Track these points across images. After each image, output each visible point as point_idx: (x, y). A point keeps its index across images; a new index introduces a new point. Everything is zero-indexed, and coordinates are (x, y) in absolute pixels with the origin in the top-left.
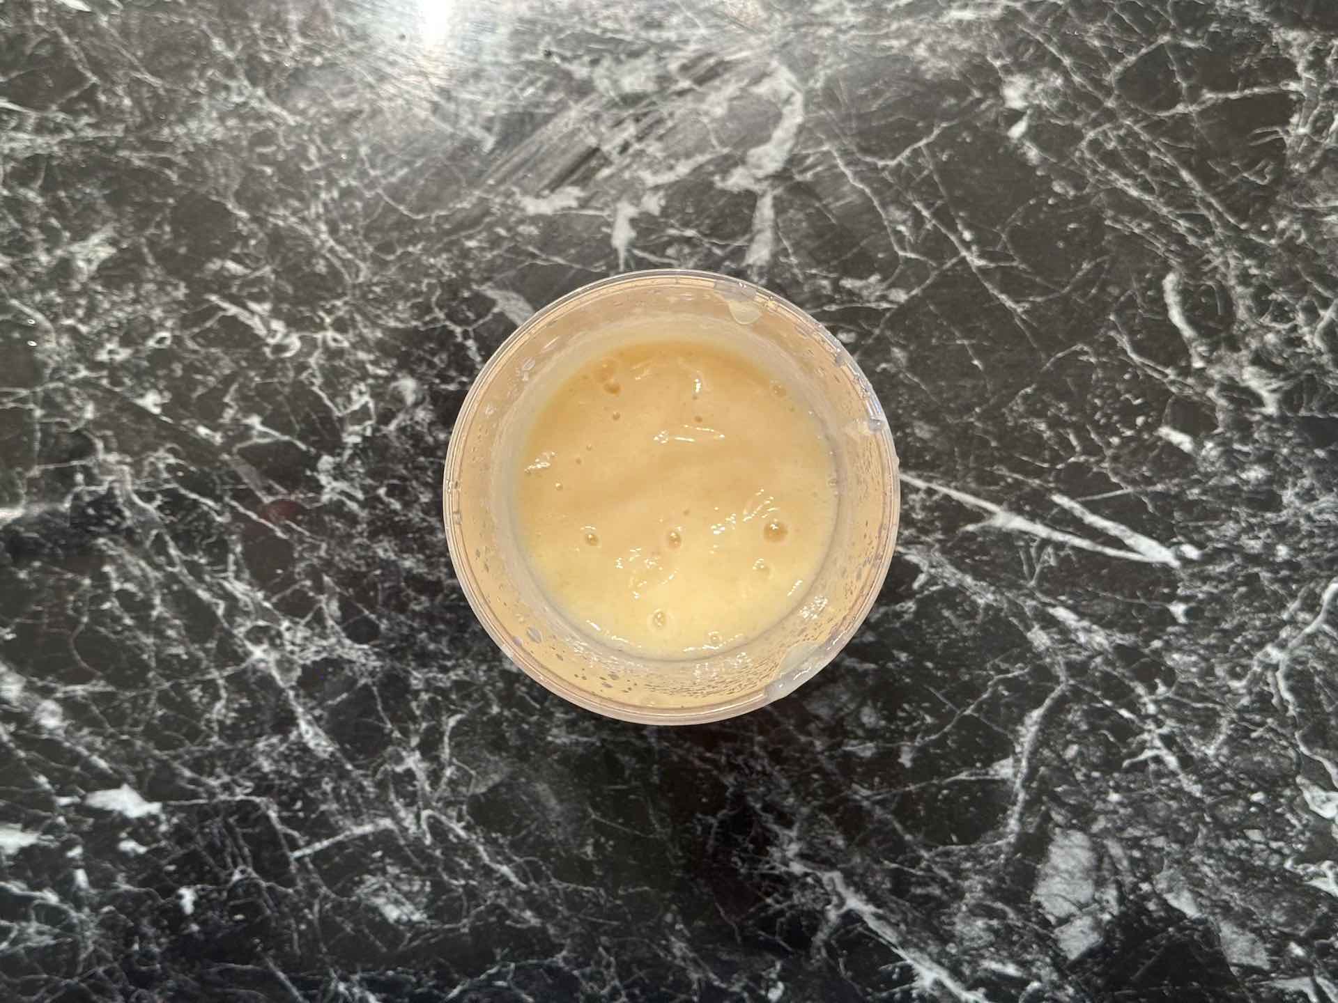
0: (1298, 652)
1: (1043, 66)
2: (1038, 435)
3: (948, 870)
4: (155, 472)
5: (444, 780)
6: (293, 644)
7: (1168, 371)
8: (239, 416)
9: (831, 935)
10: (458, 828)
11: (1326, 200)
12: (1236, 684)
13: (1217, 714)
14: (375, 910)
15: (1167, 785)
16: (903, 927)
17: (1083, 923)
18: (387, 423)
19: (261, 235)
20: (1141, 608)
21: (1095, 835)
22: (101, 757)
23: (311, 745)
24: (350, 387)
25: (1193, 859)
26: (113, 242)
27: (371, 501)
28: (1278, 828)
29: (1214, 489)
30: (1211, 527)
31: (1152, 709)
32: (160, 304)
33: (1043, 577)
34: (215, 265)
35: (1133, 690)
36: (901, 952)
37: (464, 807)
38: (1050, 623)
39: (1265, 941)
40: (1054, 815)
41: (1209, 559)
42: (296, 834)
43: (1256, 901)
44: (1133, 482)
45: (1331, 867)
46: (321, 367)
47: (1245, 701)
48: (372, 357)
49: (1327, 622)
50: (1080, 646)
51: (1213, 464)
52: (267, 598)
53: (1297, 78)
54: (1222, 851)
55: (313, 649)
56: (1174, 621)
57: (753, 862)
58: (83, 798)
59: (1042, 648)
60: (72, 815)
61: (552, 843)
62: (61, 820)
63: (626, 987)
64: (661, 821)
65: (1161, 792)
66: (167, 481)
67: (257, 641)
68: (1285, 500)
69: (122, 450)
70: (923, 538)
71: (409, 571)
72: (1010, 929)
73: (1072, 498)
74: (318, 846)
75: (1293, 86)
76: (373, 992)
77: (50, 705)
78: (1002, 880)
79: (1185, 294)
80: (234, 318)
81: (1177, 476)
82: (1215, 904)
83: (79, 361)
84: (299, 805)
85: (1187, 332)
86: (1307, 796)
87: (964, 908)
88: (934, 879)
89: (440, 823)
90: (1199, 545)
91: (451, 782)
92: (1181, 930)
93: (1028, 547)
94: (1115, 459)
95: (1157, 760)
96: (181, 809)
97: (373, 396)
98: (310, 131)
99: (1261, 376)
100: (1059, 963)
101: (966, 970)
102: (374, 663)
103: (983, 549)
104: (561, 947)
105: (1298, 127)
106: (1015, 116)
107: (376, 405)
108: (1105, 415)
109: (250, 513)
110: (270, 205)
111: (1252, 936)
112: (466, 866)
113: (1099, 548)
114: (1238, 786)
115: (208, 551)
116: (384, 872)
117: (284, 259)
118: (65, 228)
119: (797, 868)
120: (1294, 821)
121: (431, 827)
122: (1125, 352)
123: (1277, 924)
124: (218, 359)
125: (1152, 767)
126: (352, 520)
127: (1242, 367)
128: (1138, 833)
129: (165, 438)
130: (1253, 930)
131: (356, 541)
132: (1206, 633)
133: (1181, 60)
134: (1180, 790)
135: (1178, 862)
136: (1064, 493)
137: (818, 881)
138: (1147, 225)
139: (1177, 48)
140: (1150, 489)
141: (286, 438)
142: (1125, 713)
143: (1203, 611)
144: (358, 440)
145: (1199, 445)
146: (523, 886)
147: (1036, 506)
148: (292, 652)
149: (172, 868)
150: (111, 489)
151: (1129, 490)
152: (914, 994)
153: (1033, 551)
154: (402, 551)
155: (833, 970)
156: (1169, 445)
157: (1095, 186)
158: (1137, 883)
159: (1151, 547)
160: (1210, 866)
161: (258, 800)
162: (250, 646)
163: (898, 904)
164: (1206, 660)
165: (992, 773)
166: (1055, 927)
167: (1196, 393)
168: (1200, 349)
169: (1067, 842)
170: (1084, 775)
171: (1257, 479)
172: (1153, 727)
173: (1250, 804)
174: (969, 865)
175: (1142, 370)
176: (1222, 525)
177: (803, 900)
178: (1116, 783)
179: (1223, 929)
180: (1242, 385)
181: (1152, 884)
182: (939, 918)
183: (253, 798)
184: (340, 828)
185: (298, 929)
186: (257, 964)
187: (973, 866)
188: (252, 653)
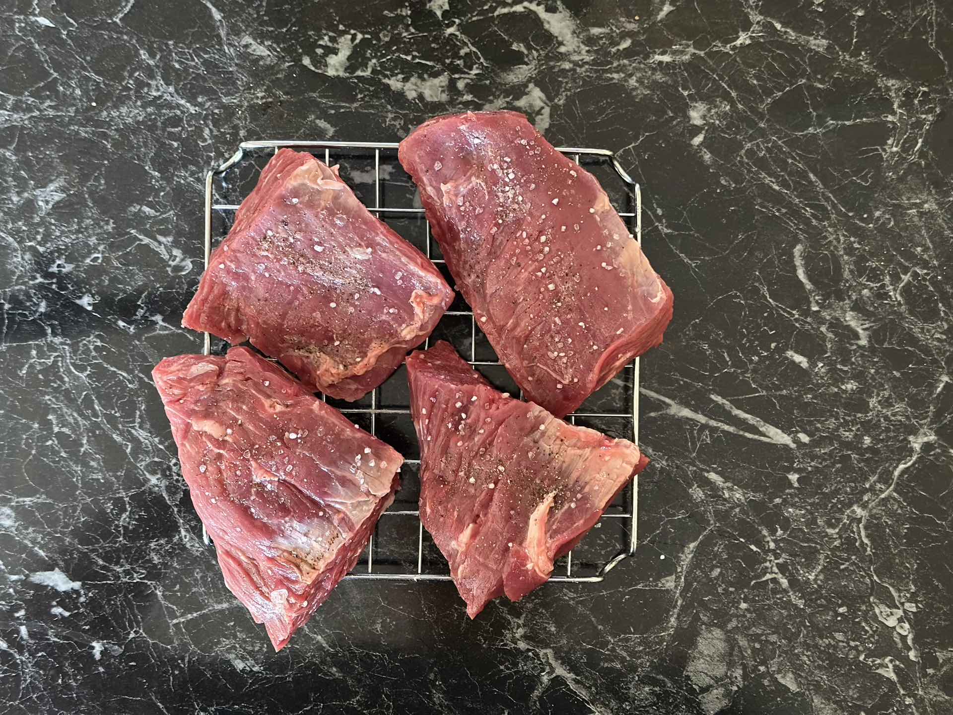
0: (874, 511)
1: (718, 97)
2: (703, 352)
3: (627, 651)
4: (87, 351)
6: (178, 475)
7: (794, 312)
8: (147, 314)
9: (543, 693)
11: (909, 199)
12: (830, 531)
13: (818, 551)
14: (228, 662)
15: (779, 599)
16: (593, 689)
17: (718, 692)
19: (168, 189)
20: (768, 475)
21: (730, 631)
22: (40, 548)
23: (188, 546)
25: (796, 651)
26: (63, 190)
28: (856, 633)
29: (823, 395)
30: (818, 421)
32: (94, 235)
33: (701, 451)
34: (135, 208)
35: (760, 532)
36: (591, 707)
38: (705, 483)
39: (843, 709)
40: (701, 616)
41: (815, 443)
42: (174, 607)
43: (839, 682)
44: (767, 388)
45: (891, 661)
47: (837, 543)
49: (895, 490)
50: (725, 500)
51: (822, 378)
52: (161, 443)
53: (894, 113)
54: (816, 646)
56: (790, 485)
57: (491, 639)
58: (27, 576)
59: (699, 500)
60: (19, 588)
61: (353, 621)
62: (11, 590)
64: (430, 609)
65: (776, 603)
66: (94, 358)
67: (154, 473)
68: (871, 406)
69: (64, 335)
72: (667, 694)
73: (723, 397)
74: (190, 616)
75: (890, 118)
77: (7, 510)
78: (662, 660)
79: (808, 259)
80: (147, 246)
81: (797, 385)
82: (810, 683)
83: (36, 271)
84: (178, 586)
85: (809, 286)
86: (877, 611)
87: (637, 678)
88: (617, 657)
90: (809, 434)
92: (785, 699)
93: (692, 430)
94: (755, 371)
95: (774, 581)
96: (95, 586)
98: (205, 118)
99: (858, 319)
103: (661, 430)
104: (357, 693)
105: (892, 147)
106: (696, 130)
108: (748, 341)
109: (152, 383)
110: (175, 169)
111: (834, 706)
113: (741, 433)
114: (830, 602)
115: (122, 408)
116: (235, 637)
117: (184, 206)
118: (32, 178)
119: (522, 645)
120: (867, 628)
122: (766, 297)
123: (853, 698)
124: (133, 275)
125: (771, 586)
127: (845, 312)
128: (759, 631)
129: (94, 328)
130: (835, 702)
132: (812, 495)
133: (813, 97)
134: (789, 602)
135: (786, 652)
136: (718, 394)
137: (537, 655)
138: (784, 211)
139: (810, 88)
140: (778, 393)
141: (180, 331)
142: (753, 547)
143: (811, 479)
145: (813, 364)
146: (331, 650)
147: (700, 403)
148: (177, 481)
149: (87, 628)
150: (55, 362)
151: (764, 393)
153: (695, 432)
156: (793, 362)
157: (749, 181)
158: (757, 666)
159: (777, 433)
160: (808, 656)
161: (149, 583)
162: (148, 476)
163: (591, 673)
164: (812, 514)
165: (660, 585)
166: (699, 694)
167: (813, 328)
168: (817, 298)
169: (710, 635)
170: (723, 590)
171: (852, 390)
172: (773, 558)
173: (837, 614)
174: (641, 648)
175: (777, 310)
176: (826, 420)
177: (525, 668)
178: (745, 596)
179: (815, 701)
180: (845, 324)
181: (767, 667)
182: (619, 684)
183: (146, 581)
184: (206, 605)
185: (173, 673)
186: (144, 697)
187: (645, 649)
188: (149, 480)
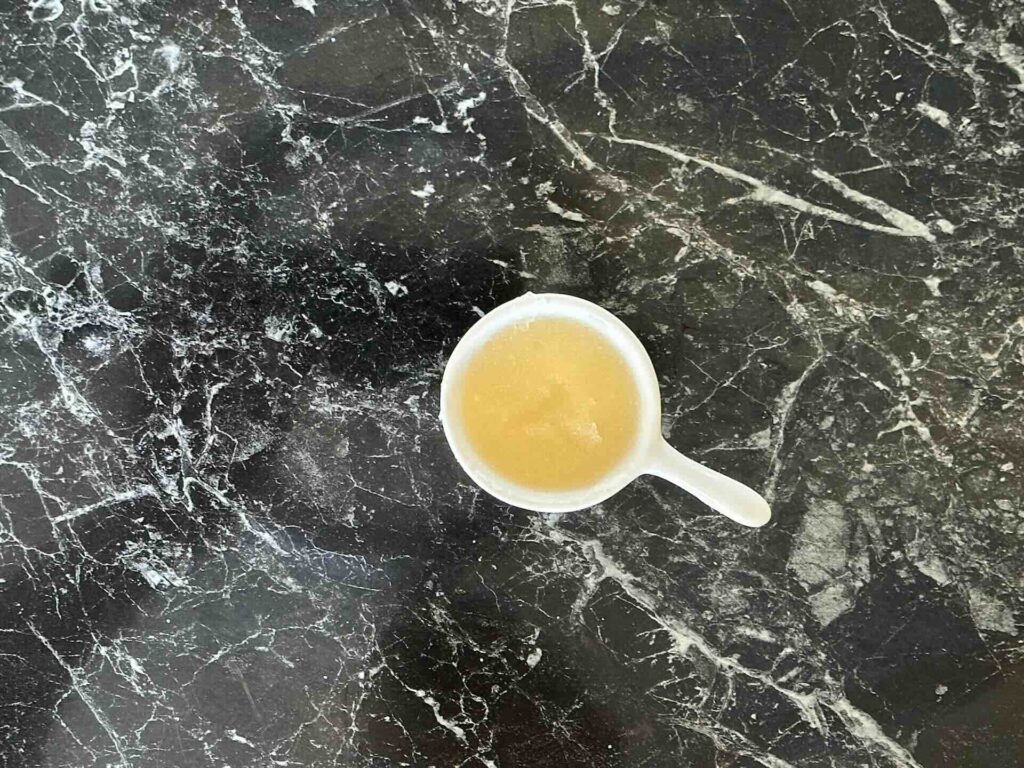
2: (800, 110)
3: (705, 539)
5: (207, 447)
6: (55, 310)
7: (927, 47)
9: (589, 602)
10: (220, 495)
12: (987, 357)
13: (968, 385)
14: (137, 575)
15: (919, 455)
16: (659, 594)
17: (835, 590)
18: (150, 91)
20: (897, 282)
21: (850, 504)
23: (73, 411)
24: (113, 52)
25: (944, 528)
27: (135, 168)
29: (970, 164)
30: (965, 201)
31: (906, 381)
33: (802, 250)
35: (888, 363)
36: (658, 620)
37: (226, 475)
38: (808, 296)
39: (1011, 607)
40: (809, 485)
41: (962, 234)
42: (58, 500)
43: (1005, 569)
44: (892, 158)
46: (84, 32)
47: (996, 373)
48: (135, 23)
50: (838, 318)
51: (969, 139)
52: (28, 264)
54: (971, 520)
55: (76, 315)
56: (929, 295)
57: (513, 531)
59: (801, 320)
61: (314, 511)
63: (386, 653)
64: (423, 490)
65: (913, 462)
67: (21, 307)
70: (685, 212)
71: (172, 239)
72: (764, 596)
73: (831, 173)
74: (80, 512)
76: (135, 658)
78: (757, 548)
81: (934, 151)
82: (964, 572)
84: (61, 470)
85: (947, 9)
87: (720, 576)
88: (691, 548)
89: (204, 490)
90: (954, 220)
91: (213, 449)
92: (930, 596)
93: (788, 221)
94: (874, 133)
95: (911, 430)
97: (134, 62)
99: (1017, 53)
100: (812, 629)
101: (721, 636)
102: (136, 330)
103: (744, 223)
104: (322, 613)
107: (140, 70)
108: (866, 90)
109: (11, 178)
111: (1000, 603)
112: (228, 533)
113: (858, 222)
114: (989, 457)
116: (146, 538)
119: (557, 537)
121: (193, 494)
122: (887, 28)
125: (906, 437)
126: (115, 185)
127: (999, 43)
128: (891, 503)
130: (1000, 598)
131: (119, 208)
132: (959, 308)
134: (932, 460)
135: (929, 530)
136: (824, 168)
137: (578, 549)
140: (908, 164)
141: (50, 103)
142: (879, 384)
143: (958, 285)
144: (122, 106)
145: (955, 121)
146: (285, 553)
147: (797, 181)
148: (54, 319)
151: (889, 164)
152: (671, 658)
153: (793, 224)
154: (164, 218)
155: (591, 635)
156: (928, 119)
158: (890, 551)
159: (908, 221)
160: (960, 535)
161: (19, 465)
162: (11, 312)
163: (655, 572)
164: (958, 332)
165: (749, 443)
166: (808, 595)
167: (954, 69)
168: (958, 26)
169: (822, 512)
170: (840, 446)
171: (1012, 155)
172: (907, 399)
173: (1000, 474)
174: (726, 534)
175: (903, 46)
176: (977, 200)
177: (562, 568)
178: (870, 453)
179: (972, 596)
180: (999, 61)
181: (903, 552)
182: (696, 586)
183: (14, 463)
184: (102, 494)
185: (59, 593)
186: (18, 628)
187: (730, 535)
188: (13, 318)
